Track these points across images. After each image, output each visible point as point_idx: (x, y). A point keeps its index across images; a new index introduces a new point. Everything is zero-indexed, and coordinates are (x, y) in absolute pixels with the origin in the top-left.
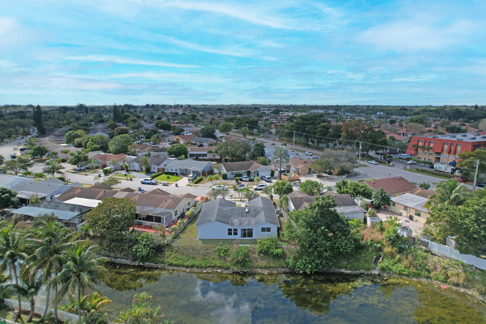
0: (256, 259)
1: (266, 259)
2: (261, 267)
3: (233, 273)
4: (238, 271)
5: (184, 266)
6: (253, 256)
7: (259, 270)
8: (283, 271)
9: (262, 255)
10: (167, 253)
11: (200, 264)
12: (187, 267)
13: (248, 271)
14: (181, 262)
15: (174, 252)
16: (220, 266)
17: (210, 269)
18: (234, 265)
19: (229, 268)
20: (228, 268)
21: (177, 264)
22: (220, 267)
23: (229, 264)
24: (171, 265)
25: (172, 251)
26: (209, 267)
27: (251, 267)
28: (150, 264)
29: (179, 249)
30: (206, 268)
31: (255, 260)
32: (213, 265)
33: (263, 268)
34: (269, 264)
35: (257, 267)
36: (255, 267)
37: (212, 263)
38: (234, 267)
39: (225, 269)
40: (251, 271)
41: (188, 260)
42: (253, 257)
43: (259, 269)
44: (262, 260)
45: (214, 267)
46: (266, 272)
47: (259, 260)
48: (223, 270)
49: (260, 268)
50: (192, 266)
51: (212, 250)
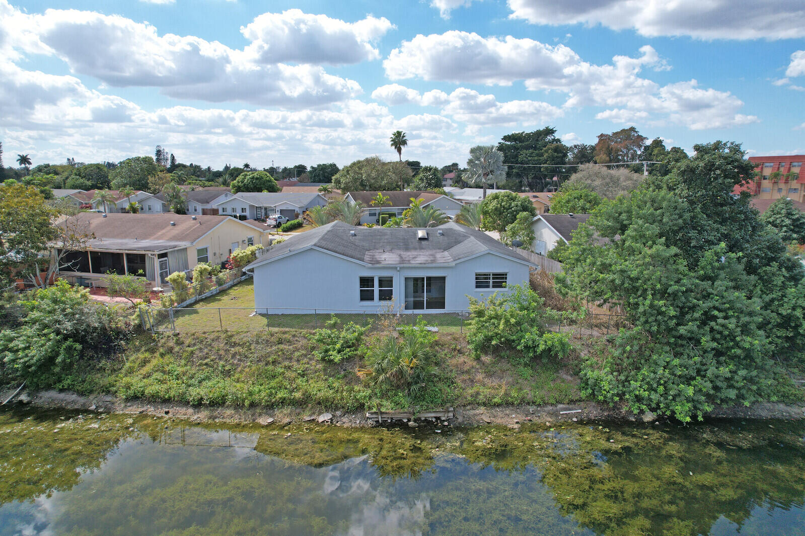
0: (468, 372)
1: (503, 371)
2: (490, 400)
3: (379, 425)
4: (399, 416)
5: (186, 403)
6: (454, 361)
7: (483, 415)
8: (576, 415)
9: (487, 359)
10: (132, 359)
11: (251, 394)
12: (198, 405)
13: (438, 418)
14: (175, 388)
15: (157, 354)
16: (327, 400)
17: (287, 410)
18: (384, 395)
19: (362, 405)
20: (361, 407)
21: (161, 394)
22: (326, 405)
23: (362, 392)
24: (135, 398)
25: (152, 351)
26: (283, 402)
27: (452, 402)
28: (62, 396)
29: (179, 343)
30: (270, 407)
31: (465, 377)
32: (298, 395)
33: (499, 405)
34: (520, 389)
35: (475, 403)
36: (464, 401)
37: (297, 389)
38: (385, 403)
39: (348, 412)
40: (451, 415)
41: (208, 378)
42: (457, 366)
43: (482, 409)
44: (490, 374)
45: (301, 404)
46: (513, 420)
47: (480, 377)
48: (338, 413)
49: (484, 404)
50: (217, 403)
51: (299, 345)
